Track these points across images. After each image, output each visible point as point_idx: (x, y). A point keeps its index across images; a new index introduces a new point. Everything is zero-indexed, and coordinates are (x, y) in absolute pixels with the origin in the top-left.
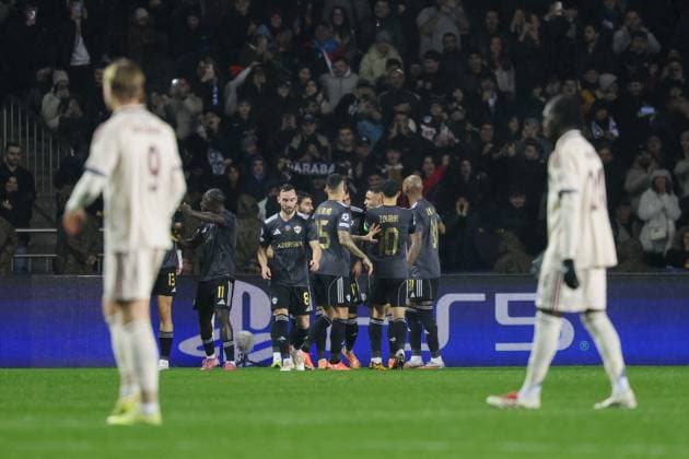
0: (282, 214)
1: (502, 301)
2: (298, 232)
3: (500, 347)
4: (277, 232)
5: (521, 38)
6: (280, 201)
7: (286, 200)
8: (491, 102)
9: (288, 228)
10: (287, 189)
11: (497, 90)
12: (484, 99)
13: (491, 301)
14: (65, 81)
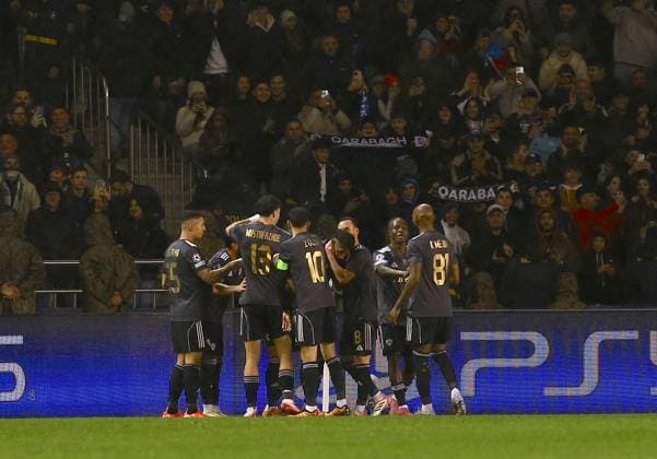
14: (201, 93)
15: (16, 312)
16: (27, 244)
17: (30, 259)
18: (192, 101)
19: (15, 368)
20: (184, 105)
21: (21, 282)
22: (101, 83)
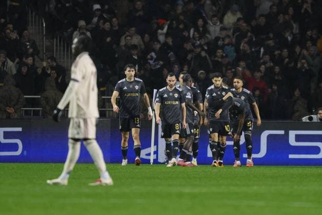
0: (168, 87)
1: (292, 134)
2: (176, 97)
3: (291, 156)
4: (166, 96)
5: (303, 11)
6: (168, 81)
7: (170, 81)
8: (289, 38)
9: (171, 94)
10: (171, 76)
11: (292, 33)
12: (286, 36)
13: (287, 134)
14: (84, 25)
15: (12, 118)
16: (18, 89)
17: (19, 96)
18: (80, 29)
19: (18, 142)
20: (76, 30)
21: (14, 105)
22: (42, 20)
